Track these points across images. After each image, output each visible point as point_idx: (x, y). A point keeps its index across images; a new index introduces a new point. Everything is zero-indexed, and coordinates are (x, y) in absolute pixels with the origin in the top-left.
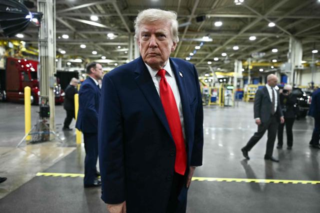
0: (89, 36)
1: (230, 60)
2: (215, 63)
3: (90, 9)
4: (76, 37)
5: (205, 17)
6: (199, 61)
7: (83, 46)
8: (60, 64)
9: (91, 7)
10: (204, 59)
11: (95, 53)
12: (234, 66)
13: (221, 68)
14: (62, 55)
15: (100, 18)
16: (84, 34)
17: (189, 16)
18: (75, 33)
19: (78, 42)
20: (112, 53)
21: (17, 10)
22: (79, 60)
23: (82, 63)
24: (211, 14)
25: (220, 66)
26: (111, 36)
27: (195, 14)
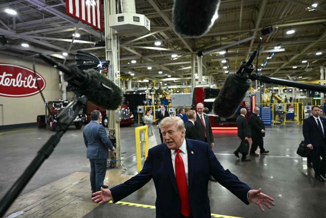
0: (154, 59)
1: (313, 67)
2: (294, 72)
3: (154, 36)
4: (143, 61)
5: (272, 28)
6: (274, 70)
7: (150, 68)
8: (130, 85)
9: (155, 35)
10: (279, 69)
11: (160, 72)
12: (320, 74)
13: (303, 76)
14: (132, 77)
15: (163, 43)
16: (149, 58)
17: (252, 30)
18: (141, 58)
19: (145, 65)
20: (176, 71)
21: (91, 62)
22: (146, 81)
23: (149, 82)
24: (279, 24)
25: (302, 74)
26: (174, 56)
27: (260, 26)
